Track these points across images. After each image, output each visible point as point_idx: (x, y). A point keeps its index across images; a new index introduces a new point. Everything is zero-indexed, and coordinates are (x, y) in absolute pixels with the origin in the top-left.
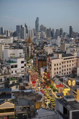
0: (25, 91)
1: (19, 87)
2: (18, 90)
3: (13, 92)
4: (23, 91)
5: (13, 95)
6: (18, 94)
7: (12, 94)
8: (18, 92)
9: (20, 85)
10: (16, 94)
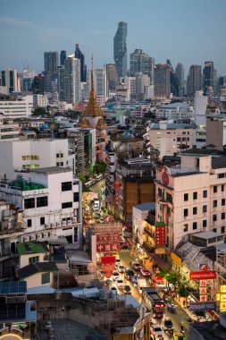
0: (76, 293)
1: (55, 278)
2: (48, 289)
3: (30, 297)
4: (67, 291)
5: (32, 309)
6: (49, 306)
7: (29, 303)
8: (50, 297)
9: (57, 269)
10: (43, 304)
